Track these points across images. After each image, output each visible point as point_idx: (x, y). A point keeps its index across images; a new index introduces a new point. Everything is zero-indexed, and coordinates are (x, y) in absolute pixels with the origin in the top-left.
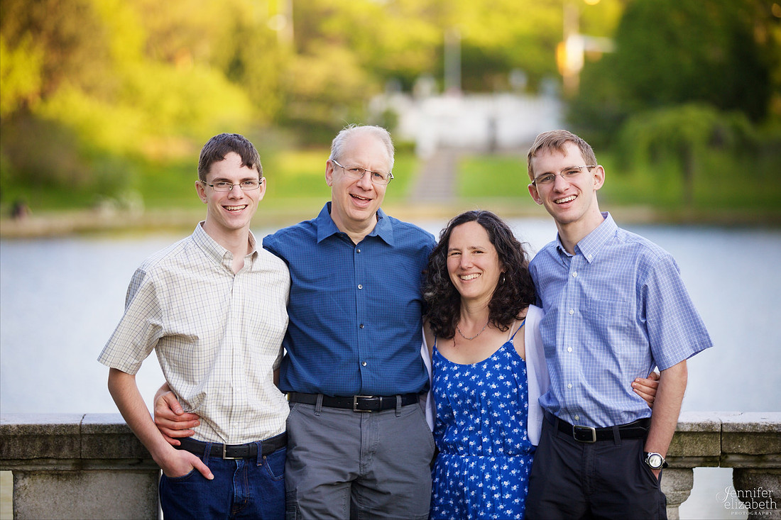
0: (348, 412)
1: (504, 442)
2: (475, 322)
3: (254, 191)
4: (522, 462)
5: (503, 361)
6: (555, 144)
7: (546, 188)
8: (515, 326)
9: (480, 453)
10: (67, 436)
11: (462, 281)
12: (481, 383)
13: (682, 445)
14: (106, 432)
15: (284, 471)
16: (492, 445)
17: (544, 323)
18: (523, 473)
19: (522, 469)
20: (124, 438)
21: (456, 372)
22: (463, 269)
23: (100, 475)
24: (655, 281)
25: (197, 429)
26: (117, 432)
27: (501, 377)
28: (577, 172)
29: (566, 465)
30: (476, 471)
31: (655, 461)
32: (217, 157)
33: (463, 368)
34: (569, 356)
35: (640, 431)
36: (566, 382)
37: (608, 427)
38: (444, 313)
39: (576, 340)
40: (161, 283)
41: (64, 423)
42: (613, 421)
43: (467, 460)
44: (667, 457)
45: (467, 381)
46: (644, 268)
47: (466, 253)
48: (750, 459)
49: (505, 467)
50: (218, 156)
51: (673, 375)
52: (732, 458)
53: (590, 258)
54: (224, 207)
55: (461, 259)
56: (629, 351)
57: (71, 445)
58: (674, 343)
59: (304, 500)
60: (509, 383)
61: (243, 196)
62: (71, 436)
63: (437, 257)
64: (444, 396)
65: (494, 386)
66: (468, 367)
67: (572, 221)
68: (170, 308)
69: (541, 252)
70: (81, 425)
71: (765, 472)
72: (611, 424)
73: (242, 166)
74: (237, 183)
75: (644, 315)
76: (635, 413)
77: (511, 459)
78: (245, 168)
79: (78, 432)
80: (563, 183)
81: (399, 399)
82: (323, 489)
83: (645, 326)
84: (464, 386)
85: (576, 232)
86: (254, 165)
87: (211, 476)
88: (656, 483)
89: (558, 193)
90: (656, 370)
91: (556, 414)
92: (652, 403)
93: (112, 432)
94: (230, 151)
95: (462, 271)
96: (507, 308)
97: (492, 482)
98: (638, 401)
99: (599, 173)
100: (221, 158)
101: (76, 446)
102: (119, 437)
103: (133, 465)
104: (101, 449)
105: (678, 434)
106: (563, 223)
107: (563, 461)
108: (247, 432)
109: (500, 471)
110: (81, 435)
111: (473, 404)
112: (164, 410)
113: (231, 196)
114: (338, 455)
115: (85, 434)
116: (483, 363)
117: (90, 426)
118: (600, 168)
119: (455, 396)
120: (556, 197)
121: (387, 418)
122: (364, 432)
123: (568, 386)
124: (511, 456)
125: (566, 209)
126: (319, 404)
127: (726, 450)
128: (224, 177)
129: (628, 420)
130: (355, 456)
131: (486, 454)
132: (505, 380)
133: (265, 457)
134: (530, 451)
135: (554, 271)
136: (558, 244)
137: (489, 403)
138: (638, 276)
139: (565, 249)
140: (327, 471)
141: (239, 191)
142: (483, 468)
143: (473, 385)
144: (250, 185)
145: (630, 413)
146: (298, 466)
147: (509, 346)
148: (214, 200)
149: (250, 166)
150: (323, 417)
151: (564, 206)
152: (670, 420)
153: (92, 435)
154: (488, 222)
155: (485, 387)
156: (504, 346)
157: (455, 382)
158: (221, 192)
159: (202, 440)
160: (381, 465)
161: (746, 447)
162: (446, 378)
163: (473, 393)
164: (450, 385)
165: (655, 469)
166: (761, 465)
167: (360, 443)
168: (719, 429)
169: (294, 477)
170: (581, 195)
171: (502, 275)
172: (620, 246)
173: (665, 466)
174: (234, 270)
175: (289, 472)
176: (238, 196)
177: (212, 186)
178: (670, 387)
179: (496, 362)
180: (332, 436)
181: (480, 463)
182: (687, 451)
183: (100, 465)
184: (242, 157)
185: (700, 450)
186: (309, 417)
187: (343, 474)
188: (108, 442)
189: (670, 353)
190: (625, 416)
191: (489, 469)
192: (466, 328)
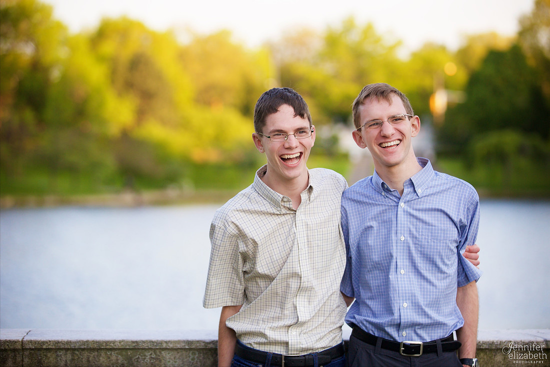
3: (307, 139)
14: (44, 347)
20: (60, 352)
26: (54, 347)
28: (401, 119)
32: (271, 110)
34: (402, 278)
41: (8, 339)
50: (274, 109)
57: (15, 358)
61: (298, 145)
62: (14, 350)
70: (22, 341)
73: (295, 116)
74: (292, 133)
78: (298, 117)
79: (20, 347)
80: (389, 129)
86: (305, 115)
93: (50, 347)
94: (282, 104)
99: (416, 123)
100: (275, 110)
101: (19, 359)
102: (56, 352)
110: (23, 349)
113: (286, 145)
115: (27, 349)
117: (31, 341)
118: (417, 118)
120: (381, 142)
125: (392, 153)
128: (280, 129)
141: (293, 141)
144: (304, 134)
148: (272, 150)
149: (302, 116)
153: (33, 349)
158: (277, 142)
170: (404, 140)
176: (294, 145)
177: (269, 137)
184: (294, 108)
188: (46, 356)
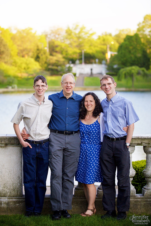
0: (63, 135)
1: (96, 141)
2: (89, 116)
3: (44, 88)
4: (99, 146)
5: (96, 124)
6: (106, 78)
7: (104, 87)
8: (98, 117)
9: (90, 144)
10: (3, 139)
11: (88, 108)
12: (91, 129)
13: (133, 141)
14: (11, 138)
15: (49, 146)
16: (93, 142)
17: (104, 116)
18: (99, 148)
19: (99, 147)
20: (15, 139)
21: (85, 126)
22: (88, 105)
23: (10, 147)
24: (127, 106)
25: (29, 137)
27: (95, 128)
28: (111, 84)
29: (109, 146)
30: (90, 147)
31: (128, 145)
33: (87, 125)
34: (109, 123)
35: (124, 138)
36: (109, 128)
37: (118, 138)
38: (83, 114)
39: (111, 119)
40: (24, 106)
42: (119, 136)
43: (88, 145)
44: (130, 144)
45: (88, 128)
46: (125, 104)
47: (89, 102)
48: (147, 144)
49: (96, 147)
51: (131, 126)
52: (143, 144)
53: (113, 102)
54: (38, 91)
55: (88, 103)
56: (122, 121)
57: (4, 141)
58: (132, 120)
59: (53, 153)
60: (97, 129)
61: (42, 89)
62: (4, 139)
63: (82, 102)
64: (82, 131)
65: (94, 130)
66: (88, 125)
67: (109, 94)
68: (26, 112)
69: (103, 100)
71: (150, 147)
72: (118, 137)
73: (42, 82)
74: (41, 86)
75: (125, 114)
76: (124, 134)
77: (97, 145)
78: (43, 83)
80: (107, 86)
81: (74, 132)
82: (57, 151)
83: (125, 116)
84: (87, 129)
85: (110, 97)
87: (31, 148)
88: (128, 149)
89: (106, 88)
90: (128, 125)
91: (107, 135)
92: (127, 132)
93: (13, 138)
94: (39, 79)
95: (88, 106)
96: (97, 113)
97: (93, 150)
98: (124, 132)
99: (115, 84)
100: (38, 81)
101: (5, 141)
103: (17, 145)
104: (10, 142)
105: (132, 139)
106: (107, 95)
107: (108, 145)
108: (39, 138)
109: (95, 148)
111: (89, 133)
112: (23, 133)
113: (39, 89)
114: (61, 144)
115: (7, 138)
116: (91, 125)
119: (85, 131)
120: (106, 89)
121: (71, 136)
122: (66, 139)
123: (109, 129)
124: (97, 144)
126: (57, 133)
127: (142, 142)
128: (38, 85)
129: (122, 136)
130: (64, 144)
131: (92, 144)
132: (96, 128)
133: (44, 143)
134: (101, 143)
135: (106, 105)
136: (107, 99)
137: (93, 133)
138: (124, 105)
139: (108, 100)
140: (59, 147)
141: (41, 88)
142: (91, 147)
143: (89, 129)
144: (44, 86)
145: (122, 134)
146: (52, 146)
147: (97, 121)
148: (36, 89)
149: (44, 82)
150: (57, 135)
151: (108, 91)
152: (131, 136)
154: (93, 95)
155: (92, 130)
156: (96, 121)
157: (85, 128)
158: (37, 88)
159: (30, 140)
160: (70, 146)
161: (146, 141)
162: (83, 127)
163: (89, 131)
164: (84, 129)
165: (128, 146)
166: (149, 145)
167: (65, 141)
168: (140, 138)
169: (51, 148)
170: (111, 89)
171: (96, 106)
172: (120, 99)
173: (130, 145)
174: (40, 105)
175: (50, 147)
176: (41, 89)
177: (36, 86)
178: (131, 129)
179: (94, 125)
180: (60, 140)
181: (91, 146)
182: (134, 142)
183: (10, 145)
184: (42, 80)
185: (136, 142)
186: (55, 135)
187: (61, 148)
188: (12, 140)
189: (130, 122)
190: (121, 135)
191: (93, 147)
192: (87, 117)
